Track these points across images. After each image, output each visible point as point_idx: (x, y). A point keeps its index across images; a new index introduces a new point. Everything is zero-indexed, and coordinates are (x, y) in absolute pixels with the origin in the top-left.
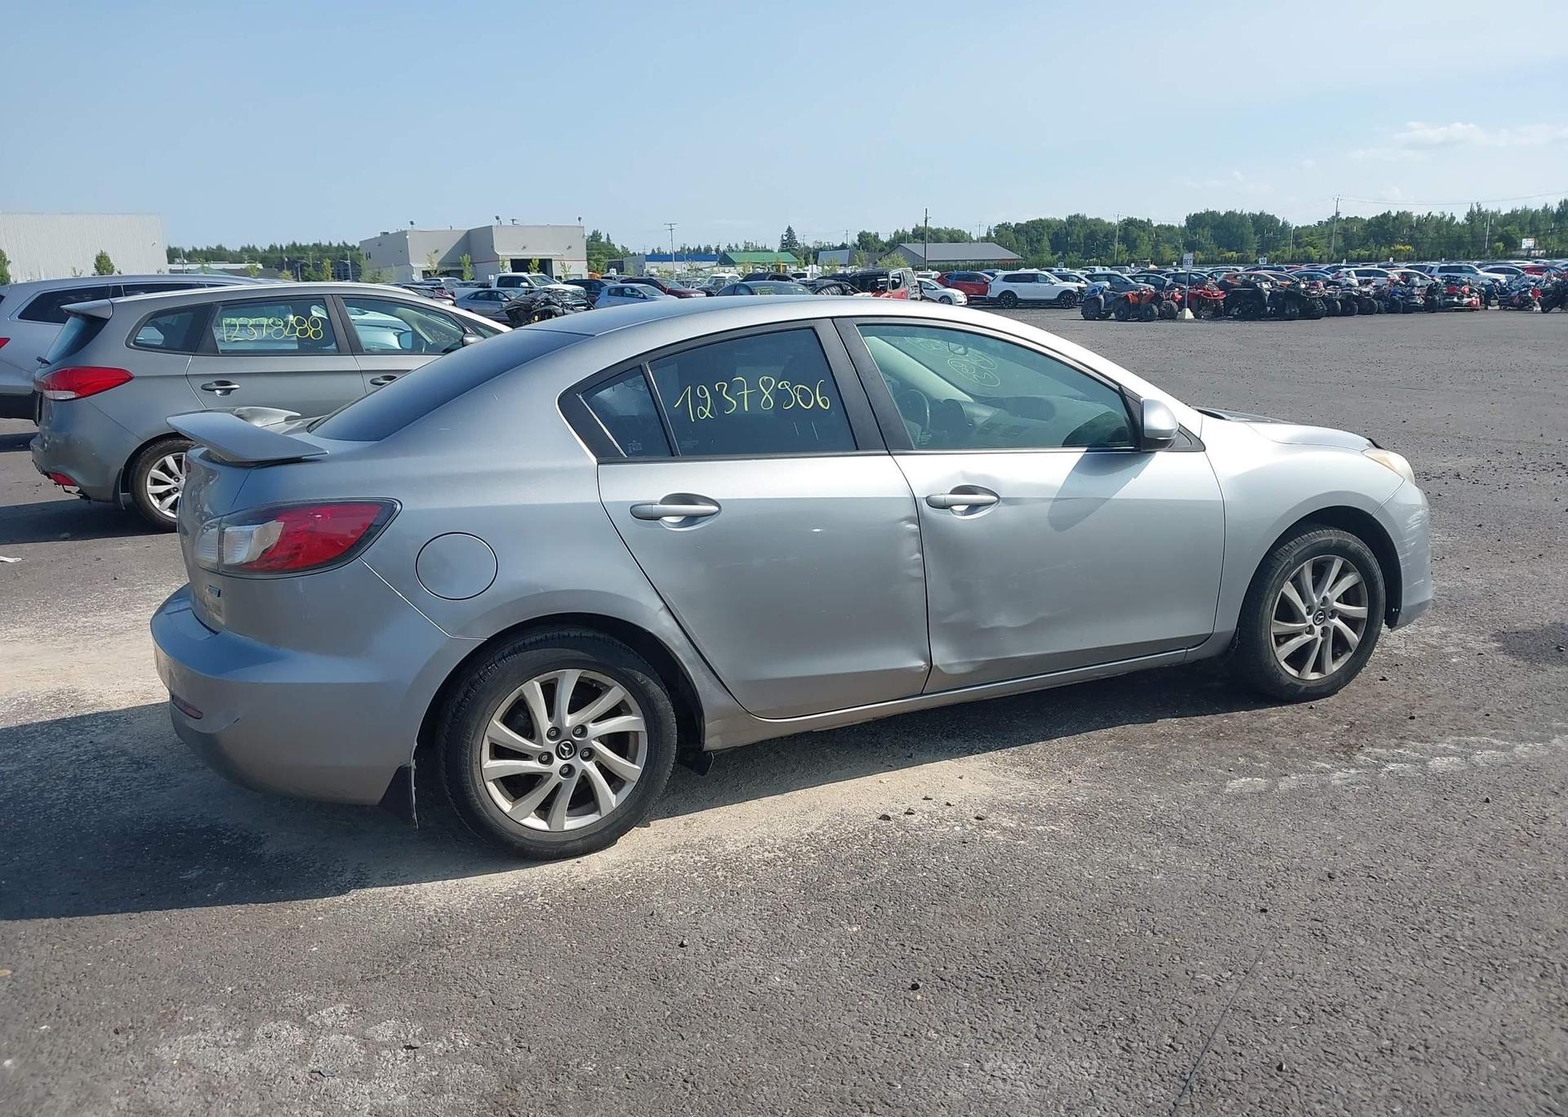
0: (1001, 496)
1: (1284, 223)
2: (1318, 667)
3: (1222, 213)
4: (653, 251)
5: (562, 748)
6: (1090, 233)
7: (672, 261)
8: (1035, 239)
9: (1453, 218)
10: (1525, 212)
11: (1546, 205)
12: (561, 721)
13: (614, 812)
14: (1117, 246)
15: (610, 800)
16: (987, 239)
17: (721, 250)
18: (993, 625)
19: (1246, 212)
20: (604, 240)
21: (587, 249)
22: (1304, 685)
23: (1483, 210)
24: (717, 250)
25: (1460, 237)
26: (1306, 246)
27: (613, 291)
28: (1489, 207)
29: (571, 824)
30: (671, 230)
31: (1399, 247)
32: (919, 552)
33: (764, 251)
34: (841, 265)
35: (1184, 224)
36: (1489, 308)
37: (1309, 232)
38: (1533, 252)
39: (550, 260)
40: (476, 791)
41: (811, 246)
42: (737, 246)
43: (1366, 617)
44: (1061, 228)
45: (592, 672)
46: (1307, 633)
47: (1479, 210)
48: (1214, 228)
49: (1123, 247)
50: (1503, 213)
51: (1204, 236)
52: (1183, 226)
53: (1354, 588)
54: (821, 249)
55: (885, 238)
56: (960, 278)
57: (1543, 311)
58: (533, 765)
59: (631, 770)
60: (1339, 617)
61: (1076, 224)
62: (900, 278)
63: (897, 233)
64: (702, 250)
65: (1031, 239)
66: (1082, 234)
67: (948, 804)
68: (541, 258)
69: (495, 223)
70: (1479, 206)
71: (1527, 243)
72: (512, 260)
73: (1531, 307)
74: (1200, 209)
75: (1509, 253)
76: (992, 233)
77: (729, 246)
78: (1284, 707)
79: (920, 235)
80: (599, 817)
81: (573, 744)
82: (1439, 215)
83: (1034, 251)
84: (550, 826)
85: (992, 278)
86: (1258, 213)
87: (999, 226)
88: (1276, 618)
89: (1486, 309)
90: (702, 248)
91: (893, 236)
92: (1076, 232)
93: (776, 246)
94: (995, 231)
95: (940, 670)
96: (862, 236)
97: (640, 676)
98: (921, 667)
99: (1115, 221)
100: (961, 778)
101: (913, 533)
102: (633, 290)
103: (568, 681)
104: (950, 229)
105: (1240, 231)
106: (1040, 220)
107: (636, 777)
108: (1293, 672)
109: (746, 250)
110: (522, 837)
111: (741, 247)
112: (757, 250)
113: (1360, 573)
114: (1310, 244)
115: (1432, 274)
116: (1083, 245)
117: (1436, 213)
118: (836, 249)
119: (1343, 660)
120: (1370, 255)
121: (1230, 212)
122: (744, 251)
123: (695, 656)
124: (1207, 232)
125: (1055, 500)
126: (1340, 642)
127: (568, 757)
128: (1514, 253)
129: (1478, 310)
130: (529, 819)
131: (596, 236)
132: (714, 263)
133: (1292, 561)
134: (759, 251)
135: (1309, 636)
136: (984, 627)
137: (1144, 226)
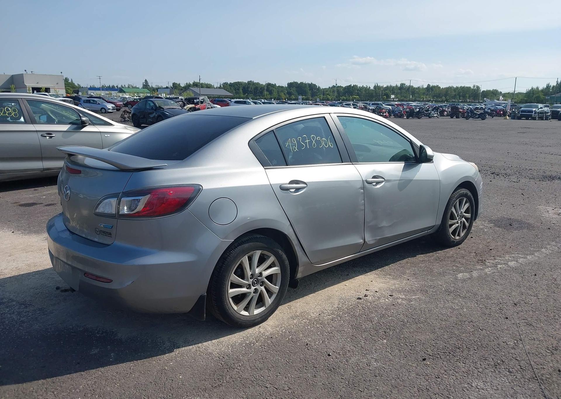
0: (386, 179)
1: (318, 87)
2: (459, 235)
3: (299, 83)
4: (91, 86)
5: (254, 282)
6: (255, 88)
7: (100, 90)
8: (237, 89)
9: (370, 88)
10: (391, 86)
11: (397, 85)
12: (254, 271)
13: (270, 306)
14: (266, 93)
15: (269, 301)
16: (220, 88)
17: (119, 87)
18: (382, 225)
19: (307, 82)
20: (70, 81)
21: (65, 85)
22: (456, 241)
23: (379, 85)
24: (117, 87)
25: (372, 94)
26: (327, 95)
27: (85, 101)
28: (380, 85)
29: (257, 312)
30: (100, 78)
31: (355, 96)
32: (363, 200)
33: (136, 88)
34: (168, 94)
35: (287, 86)
36: (391, 117)
37: (326, 90)
38: (395, 99)
39: (49, 88)
40: (227, 303)
41: (154, 87)
42: (125, 86)
43: (470, 217)
44: (246, 85)
45: (265, 251)
46: (457, 223)
47: (377, 85)
48: (296, 88)
49: (268, 93)
50: (384, 87)
51: (293, 90)
52: (286, 86)
53: (468, 208)
54: (159, 88)
55: (182, 85)
56: (218, 101)
57: (407, 118)
58: (244, 290)
59: (275, 288)
60: (464, 218)
61: (250, 84)
62: (203, 100)
63: (187, 83)
64: (111, 87)
65: (235, 88)
66: (253, 88)
67: (376, 292)
68: (46, 87)
69: (24, 72)
70: (377, 84)
71: (393, 96)
72: (32, 88)
73: (403, 117)
74: (292, 81)
75: (387, 100)
76: (222, 85)
77: (122, 86)
78: (451, 249)
79: (196, 85)
80: (265, 308)
81: (257, 280)
82: (366, 86)
83: (237, 93)
84: (249, 314)
85: (230, 102)
86: (310, 83)
87: (224, 83)
88: (450, 219)
89: (390, 117)
90: (111, 86)
91: (185, 85)
92: (251, 87)
93: (141, 86)
94: (223, 85)
95: (367, 243)
96: (174, 84)
97: (280, 252)
98: (362, 242)
99: (264, 84)
100: (372, 281)
101: (362, 193)
102: (94, 101)
103: (257, 255)
104: (206, 83)
105: (305, 89)
106: (238, 82)
107: (277, 291)
108: (453, 237)
109: (129, 87)
110: (241, 319)
111: (127, 86)
112: (133, 87)
113: (470, 203)
114: (328, 94)
115: (370, 105)
116: (253, 92)
117: (365, 86)
118: (164, 88)
119: (464, 232)
120: (347, 99)
121: (302, 82)
122: (128, 88)
123: (298, 242)
124: (294, 89)
125: (400, 180)
126: (464, 226)
127: (256, 285)
128: (389, 99)
129: (388, 117)
130: (242, 311)
131: (66, 80)
132: (117, 92)
133: (455, 200)
134: (134, 88)
135: (457, 224)
136: (380, 226)
137: (274, 86)
